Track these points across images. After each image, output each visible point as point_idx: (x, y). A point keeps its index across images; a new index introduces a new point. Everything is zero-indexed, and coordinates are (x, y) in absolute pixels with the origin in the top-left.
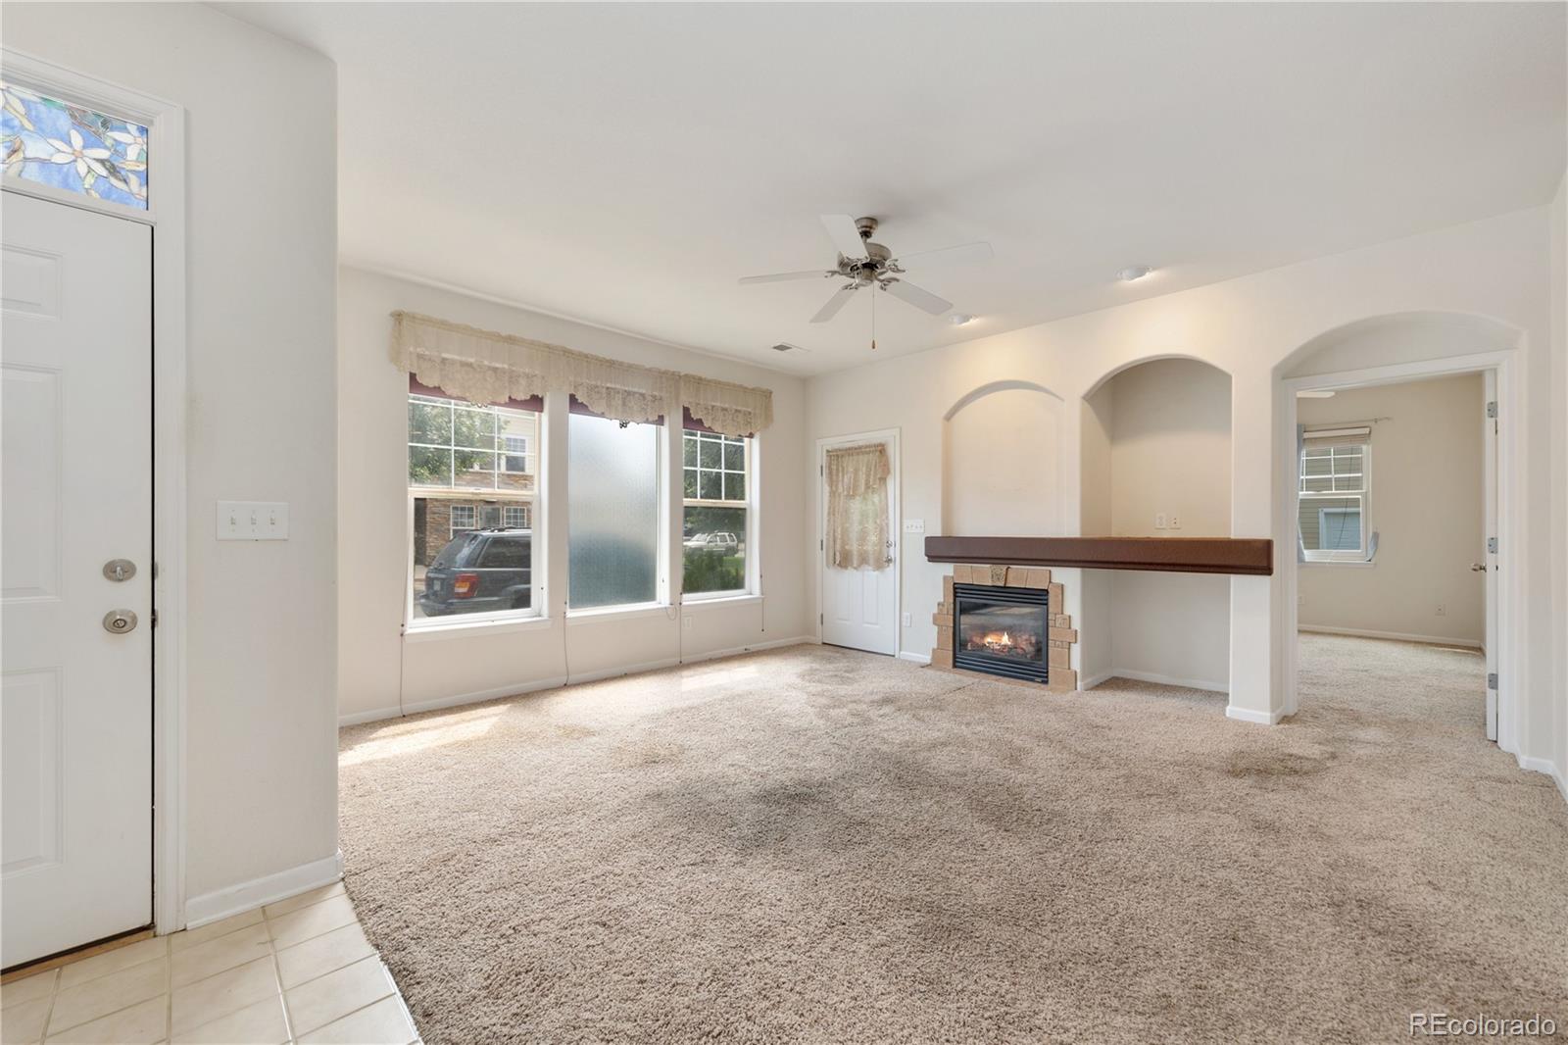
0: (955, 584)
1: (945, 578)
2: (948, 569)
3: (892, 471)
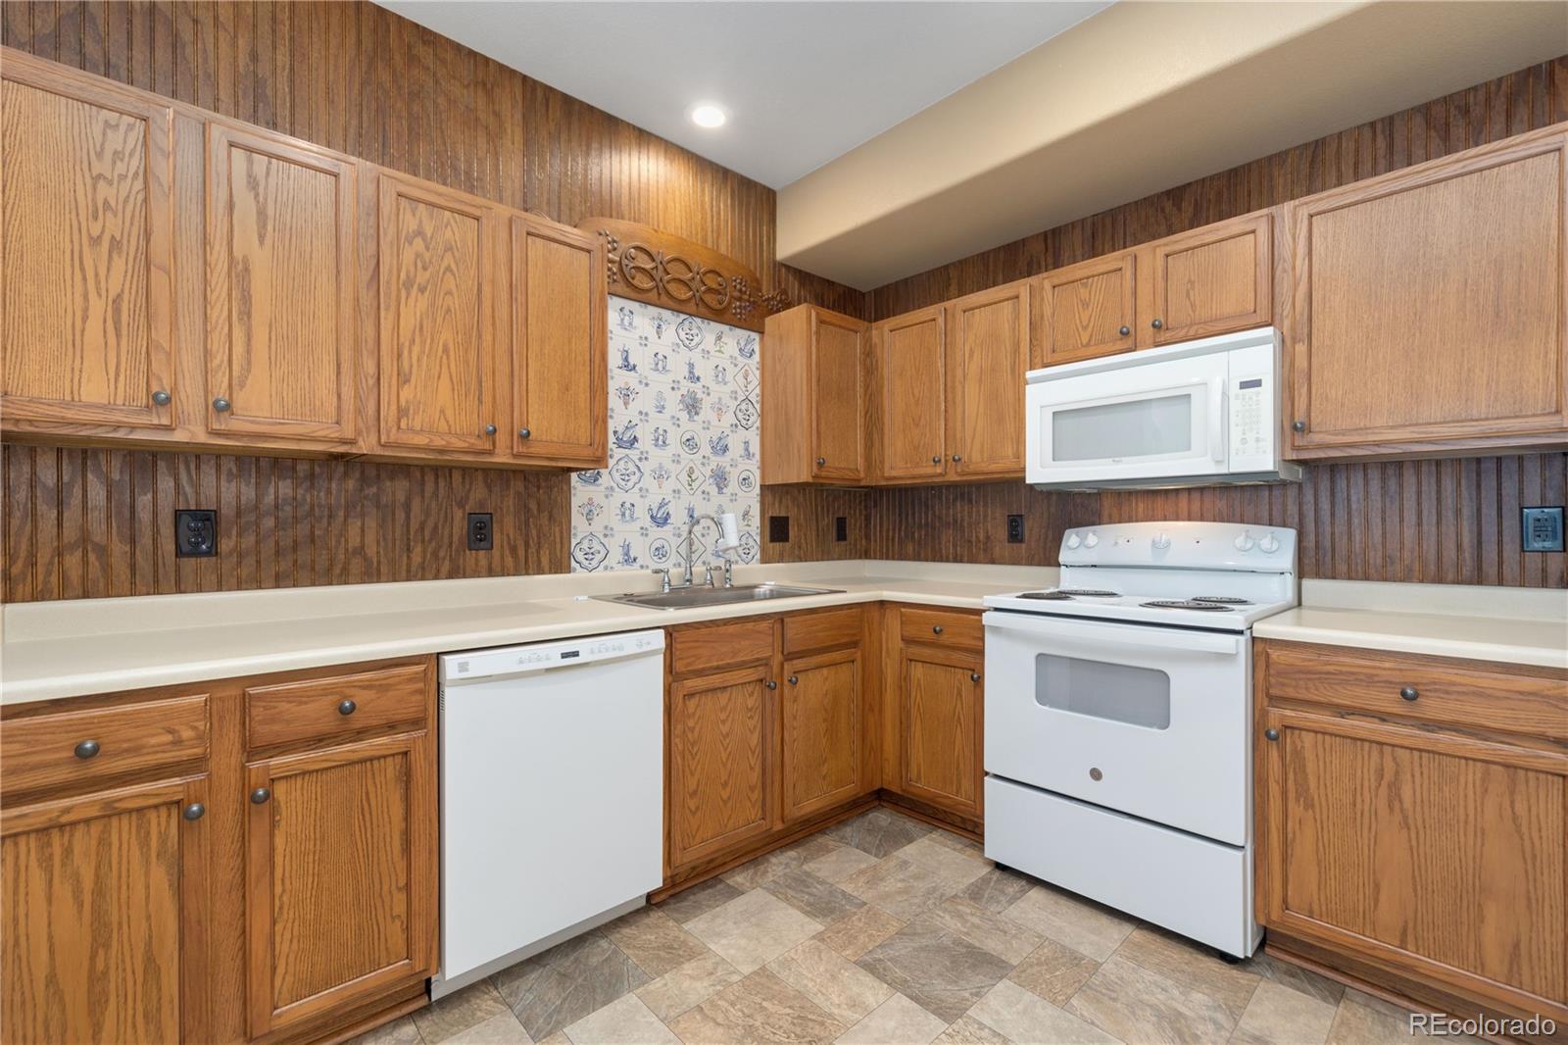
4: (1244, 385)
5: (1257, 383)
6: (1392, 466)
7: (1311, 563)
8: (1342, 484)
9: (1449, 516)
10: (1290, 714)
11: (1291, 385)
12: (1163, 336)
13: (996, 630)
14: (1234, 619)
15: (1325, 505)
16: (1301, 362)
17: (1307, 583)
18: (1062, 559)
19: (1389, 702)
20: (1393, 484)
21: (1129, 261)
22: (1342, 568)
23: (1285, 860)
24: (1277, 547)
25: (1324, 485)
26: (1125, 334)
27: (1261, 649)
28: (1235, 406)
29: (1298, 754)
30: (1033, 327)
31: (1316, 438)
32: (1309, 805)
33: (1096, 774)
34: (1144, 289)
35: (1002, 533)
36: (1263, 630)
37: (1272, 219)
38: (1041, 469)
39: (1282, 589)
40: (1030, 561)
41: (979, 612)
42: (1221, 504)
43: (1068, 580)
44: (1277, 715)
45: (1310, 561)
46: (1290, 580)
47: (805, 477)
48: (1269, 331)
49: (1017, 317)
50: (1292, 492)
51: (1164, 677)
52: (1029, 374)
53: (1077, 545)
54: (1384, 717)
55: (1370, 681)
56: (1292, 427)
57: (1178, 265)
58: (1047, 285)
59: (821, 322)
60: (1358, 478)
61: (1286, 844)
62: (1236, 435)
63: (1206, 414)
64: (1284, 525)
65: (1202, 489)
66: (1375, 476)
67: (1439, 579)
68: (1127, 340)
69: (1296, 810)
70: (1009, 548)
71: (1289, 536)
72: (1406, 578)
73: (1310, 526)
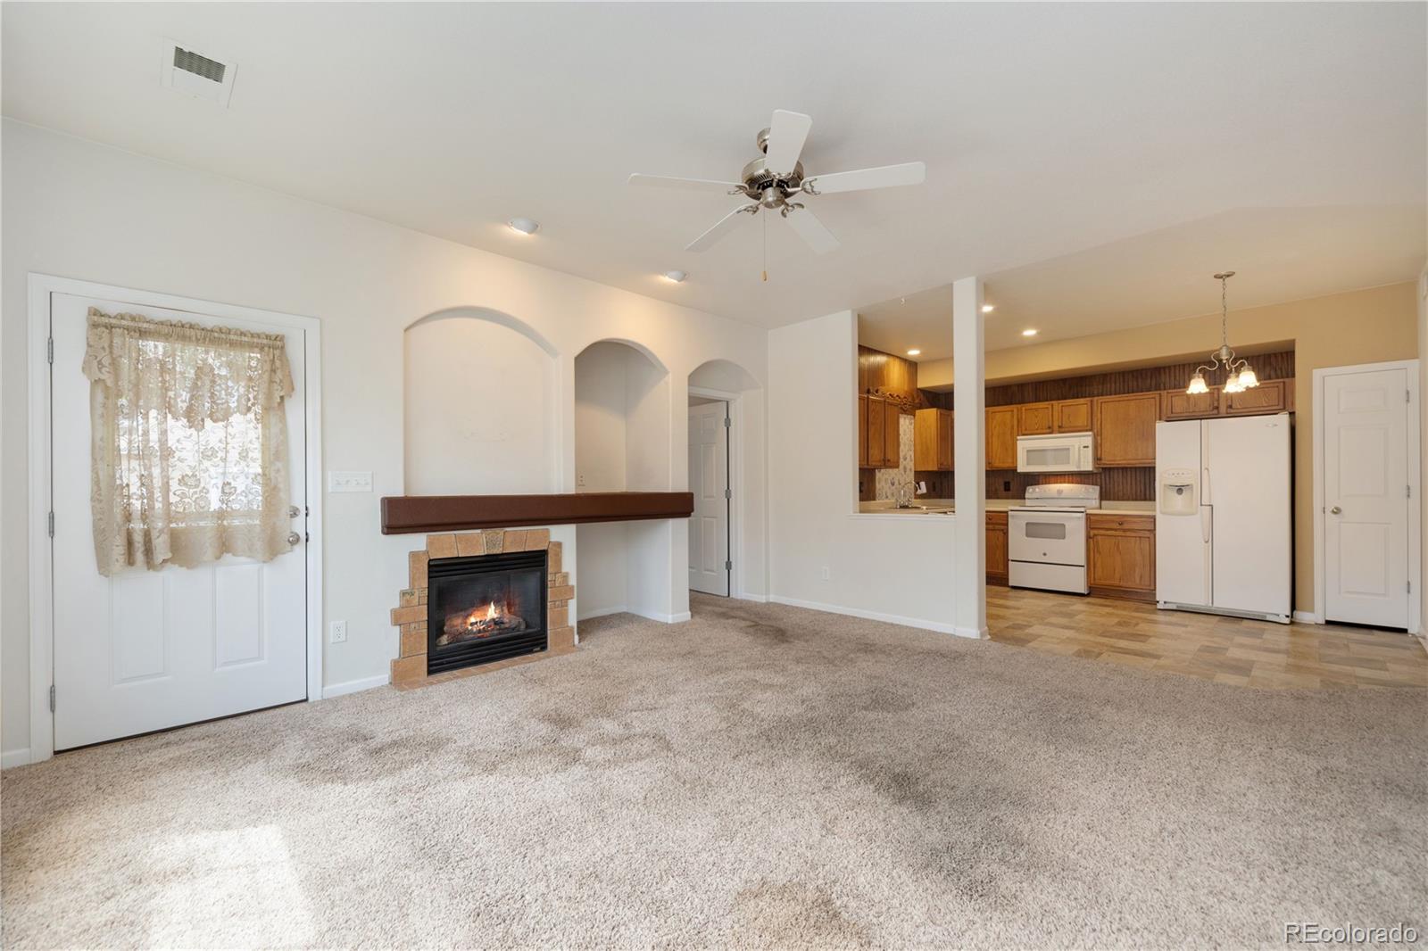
0: (430, 560)
1: (414, 556)
2: (418, 542)
3: (299, 385)
4: (1085, 447)
5: (1087, 447)
6: (1124, 469)
7: (1104, 496)
8: (1112, 473)
9: (1138, 483)
10: (1096, 532)
11: (1097, 447)
12: (1061, 430)
13: (1012, 516)
14: (1082, 509)
15: (1107, 479)
16: (1099, 442)
17: (1103, 502)
18: (1026, 496)
19: (1115, 526)
20: (1125, 474)
21: (1050, 407)
22: (1112, 497)
23: (1094, 568)
24: (1094, 491)
25: (1107, 473)
26: (1049, 428)
27: (1088, 517)
28: (1081, 452)
29: (1097, 542)
30: (1018, 422)
31: (1103, 462)
32: (1100, 553)
33: (1045, 554)
34: (1056, 414)
35: (1002, 488)
36: (1089, 512)
37: (1092, 401)
38: (1022, 467)
39: (1096, 503)
40: (1013, 497)
41: (1007, 512)
42: (1079, 479)
43: (1028, 502)
44: (1092, 533)
45: (1104, 494)
46: (1098, 501)
47: (935, 469)
48: (1090, 433)
49: (1013, 416)
50: (1099, 476)
51: (1063, 525)
52: (1018, 438)
53: (1031, 491)
54: (1116, 530)
55: (1113, 521)
56: (1097, 459)
57: (1065, 410)
58: (1024, 408)
59: (941, 414)
60: (1116, 471)
61: (1094, 565)
62: (1082, 460)
63: (1074, 455)
64: (1096, 485)
65: (1072, 474)
66: (1120, 471)
67: (1136, 500)
68: (1050, 430)
69: (1097, 555)
70: (1004, 493)
71: (1098, 488)
72: (1128, 500)
73: (1104, 486)
